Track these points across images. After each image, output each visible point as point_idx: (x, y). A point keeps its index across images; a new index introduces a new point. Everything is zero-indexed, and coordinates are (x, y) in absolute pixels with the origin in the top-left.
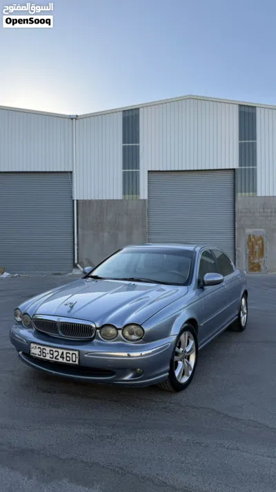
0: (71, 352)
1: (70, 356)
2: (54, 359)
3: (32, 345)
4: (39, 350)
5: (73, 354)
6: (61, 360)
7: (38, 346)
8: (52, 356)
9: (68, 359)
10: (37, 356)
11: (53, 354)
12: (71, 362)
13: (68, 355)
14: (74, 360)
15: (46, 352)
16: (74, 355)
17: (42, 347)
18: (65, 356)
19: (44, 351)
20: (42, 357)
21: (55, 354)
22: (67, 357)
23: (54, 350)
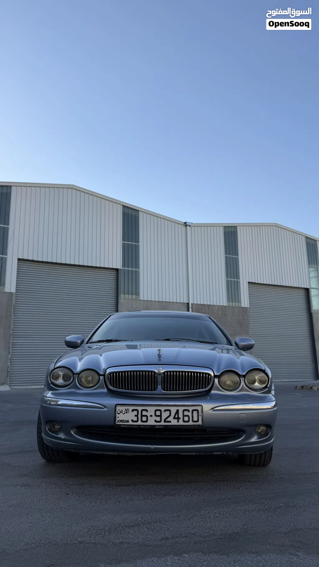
0: (191, 409)
1: (190, 414)
2: (162, 423)
3: (119, 408)
4: (135, 413)
5: (193, 410)
6: (174, 422)
7: (131, 408)
8: (158, 419)
9: (186, 419)
10: (131, 423)
11: (160, 416)
12: (191, 423)
13: (186, 413)
14: (195, 419)
15: (148, 414)
16: (195, 413)
17: (140, 409)
18: (181, 415)
19: (144, 413)
20: (140, 423)
21: (165, 415)
22: (184, 416)
23: (163, 409)
